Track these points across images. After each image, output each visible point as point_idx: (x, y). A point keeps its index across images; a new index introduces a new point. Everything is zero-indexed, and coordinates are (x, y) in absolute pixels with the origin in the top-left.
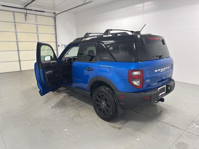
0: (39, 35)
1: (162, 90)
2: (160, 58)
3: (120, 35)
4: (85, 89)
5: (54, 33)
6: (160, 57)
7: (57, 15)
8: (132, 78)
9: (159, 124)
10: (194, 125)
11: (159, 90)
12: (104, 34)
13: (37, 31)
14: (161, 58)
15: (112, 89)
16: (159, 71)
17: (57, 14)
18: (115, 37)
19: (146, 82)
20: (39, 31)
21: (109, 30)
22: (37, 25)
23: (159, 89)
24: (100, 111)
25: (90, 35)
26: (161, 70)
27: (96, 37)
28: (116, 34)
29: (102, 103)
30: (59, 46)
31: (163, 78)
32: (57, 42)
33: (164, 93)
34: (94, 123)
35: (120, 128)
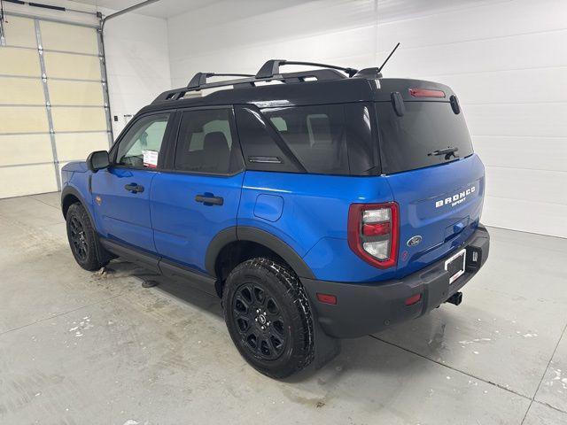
0: (50, 83)
1: (455, 266)
2: (447, 158)
3: (314, 79)
4: (195, 267)
5: (99, 76)
6: (449, 154)
7: (107, 22)
8: (360, 232)
9: (448, 378)
10: (556, 375)
11: (446, 268)
12: (260, 77)
13: (43, 70)
14: (452, 158)
15: (290, 269)
16: (446, 203)
17: (108, 17)
18: (294, 87)
19: (410, 243)
20: (49, 72)
21: (276, 64)
22: (41, 52)
23: (447, 262)
24: (253, 345)
25: (209, 80)
26: (454, 199)
27: (231, 87)
28: (301, 76)
29: (257, 316)
30: (116, 119)
31: (460, 225)
32: (109, 107)
33: (460, 273)
34: (231, 389)
35: (320, 404)
